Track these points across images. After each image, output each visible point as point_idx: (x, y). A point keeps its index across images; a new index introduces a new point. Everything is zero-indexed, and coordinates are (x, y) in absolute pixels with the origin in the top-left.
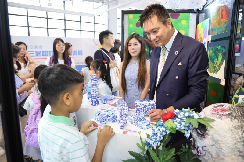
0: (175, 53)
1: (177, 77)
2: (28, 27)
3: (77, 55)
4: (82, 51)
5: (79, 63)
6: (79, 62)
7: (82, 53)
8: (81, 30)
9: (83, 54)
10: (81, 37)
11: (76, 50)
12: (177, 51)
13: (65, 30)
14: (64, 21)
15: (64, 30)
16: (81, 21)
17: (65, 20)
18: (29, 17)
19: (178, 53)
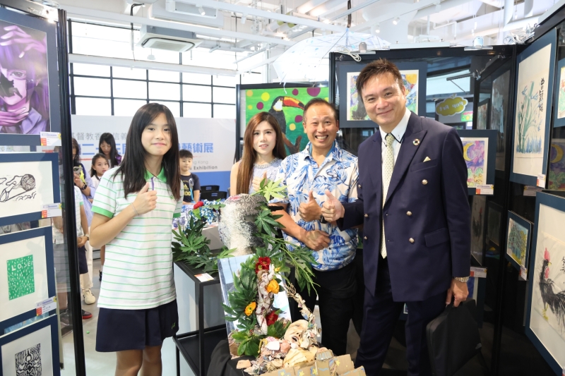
0: (414, 142)
1: (425, 182)
2: (112, 98)
3: (201, 152)
4: (212, 144)
5: (205, 168)
6: (206, 166)
7: (212, 148)
8: (214, 102)
9: (214, 150)
10: (212, 116)
11: (199, 143)
12: (417, 140)
13: (181, 102)
14: (179, 85)
15: (179, 103)
16: (214, 84)
17: (181, 83)
18: (113, 80)
19: (419, 142)
